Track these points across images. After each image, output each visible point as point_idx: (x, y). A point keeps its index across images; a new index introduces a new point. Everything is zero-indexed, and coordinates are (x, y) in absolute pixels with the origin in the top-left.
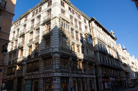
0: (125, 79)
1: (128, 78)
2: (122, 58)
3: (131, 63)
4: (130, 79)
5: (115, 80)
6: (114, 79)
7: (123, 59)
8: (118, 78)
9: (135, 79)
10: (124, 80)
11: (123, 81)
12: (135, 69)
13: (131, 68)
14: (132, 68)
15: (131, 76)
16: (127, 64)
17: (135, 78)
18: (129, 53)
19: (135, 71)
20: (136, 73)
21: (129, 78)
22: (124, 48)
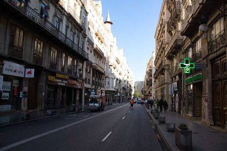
0: (87, 85)
1: (97, 85)
2: (97, 35)
3: (115, 59)
4: (102, 89)
5: (32, 76)
6: (30, 73)
7: (99, 39)
8: (60, 76)
9: (114, 92)
10: (87, 89)
11: (81, 90)
12: (118, 73)
13: (112, 68)
14: (114, 68)
15: (107, 83)
16: (105, 55)
17: (113, 90)
18: (115, 38)
19: (118, 76)
20: (118, 82)
21: (102, 86)
22: (109, 20)
